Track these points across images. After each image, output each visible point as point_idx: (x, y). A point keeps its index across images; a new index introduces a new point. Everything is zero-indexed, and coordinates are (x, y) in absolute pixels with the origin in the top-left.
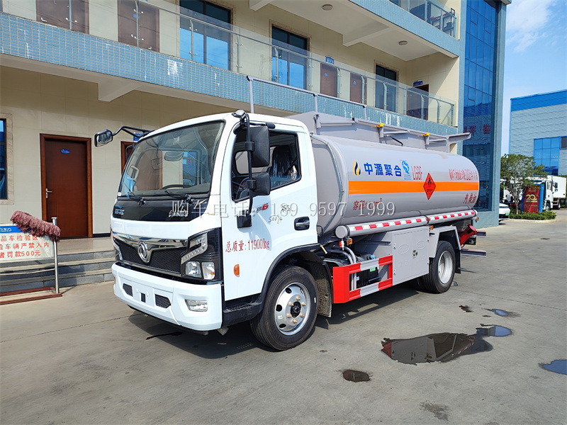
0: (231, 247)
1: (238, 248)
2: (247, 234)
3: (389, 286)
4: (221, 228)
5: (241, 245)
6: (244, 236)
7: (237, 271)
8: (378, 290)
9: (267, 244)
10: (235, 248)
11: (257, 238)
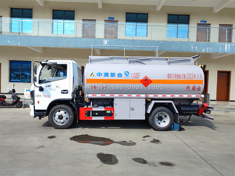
0: (37, 96)
1: (39, 96)
2: (42, 93)
3: (112, 119)
4: (34, 91)
5: (40, 96)
6: (41, 93)
7: (38, 102)
8: (104, 119)
9: (49, 96)
10: (38, 96)
11: (46, 94)
